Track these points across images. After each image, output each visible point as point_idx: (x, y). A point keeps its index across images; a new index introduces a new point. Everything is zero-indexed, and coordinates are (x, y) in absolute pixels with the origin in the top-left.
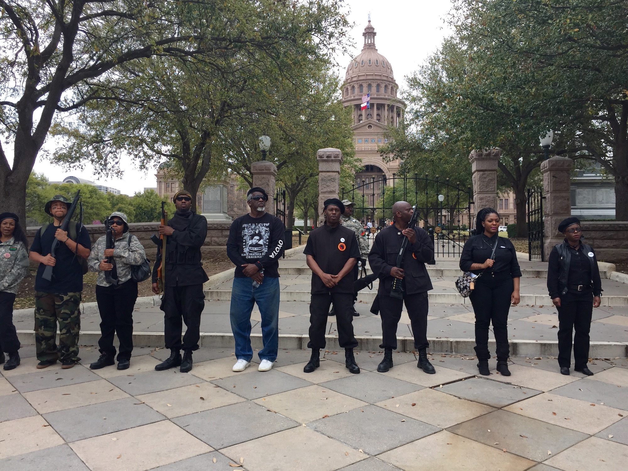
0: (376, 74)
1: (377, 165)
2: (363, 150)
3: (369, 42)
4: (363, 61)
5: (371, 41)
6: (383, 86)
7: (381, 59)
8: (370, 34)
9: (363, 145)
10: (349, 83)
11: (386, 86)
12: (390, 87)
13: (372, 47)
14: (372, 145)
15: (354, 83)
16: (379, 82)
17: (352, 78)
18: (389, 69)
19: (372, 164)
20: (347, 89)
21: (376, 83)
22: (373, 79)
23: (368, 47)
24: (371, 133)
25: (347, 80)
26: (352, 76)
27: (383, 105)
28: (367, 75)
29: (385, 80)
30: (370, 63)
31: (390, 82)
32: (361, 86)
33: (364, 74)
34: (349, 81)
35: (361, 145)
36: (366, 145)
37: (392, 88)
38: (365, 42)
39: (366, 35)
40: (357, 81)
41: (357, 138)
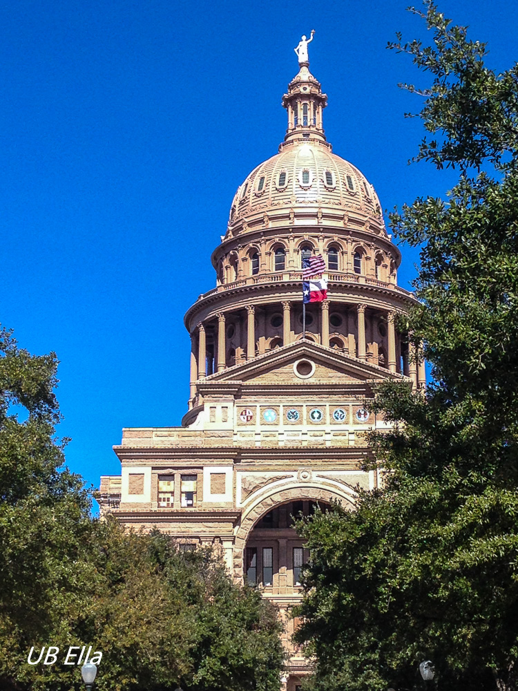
0: (325, 211)
2: (281, 444)
3: (305, 124)
5: (310, 120)
6: (350, 248)
7: (342, 170)
8: (306, 100)
9: (281, 428)
11: (359, 253)
12: (373, 255)
14: (311, 428)
16: (336, 236)
19: (314, 495)
21: (328, 242)
22: (318, 229)
23: (301, 136)
24: (310, 386)
26: (251, 220)
27: (350, 310)
28: (295, 215)
30: (306, 180)
31: (371, 238)
32: (279, 249)
33: (286, 212)
35: (272, 428)
36: (290, 428)
37: (378, 258)
38: (291, 122)
39: (294, 102)
40: (265, 234)
41: (258, 405)
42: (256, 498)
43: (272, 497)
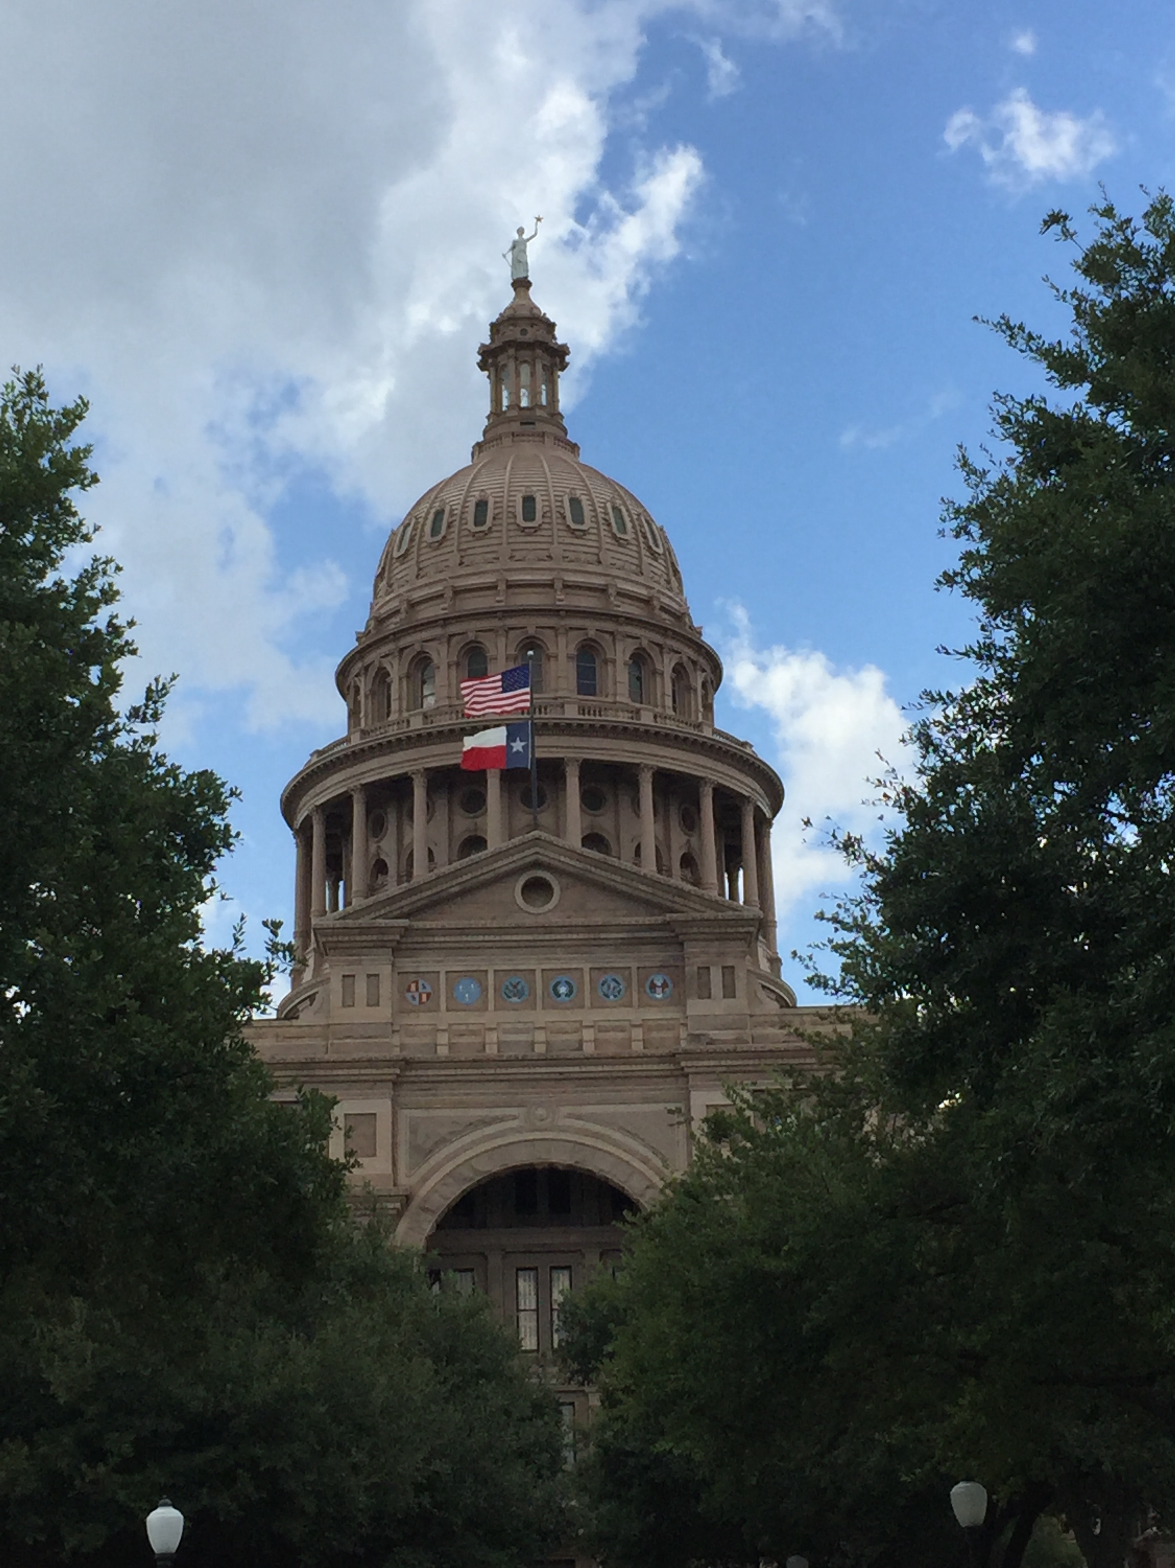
0: (568, 576)
1: (600, 1166)
2: (491, 1051)
3: (524, 403)
4: (482, 505)
5: (534, 395)
6: (622, 652)
7: (602, 495)
8: (525, 354)
9: (490, 1018)
10: (396, 635)
11: (639, 659)
12: (666, 665)
13: (540, 427)
14: (553, 1016)
15: (425, 635)
16: (592, 626)
17: (413, 605)
18: (654, 555)
19: (562, 1158)
20: (382, 675)
21: (576, 638)
22: (555, 612)
23: (516, 427)
24: (548, 929)
25: (379, 621)
26: (417, 595)
27: (624, 777)
28: (510, 586)
29: (630, 620)
30: (529, 513)
31: (664, 631)
33: (489, 579)
34: (392, 625)
35: (473, 1018)
36: (508, 1016)
37: (679, 671)
38: (496, 400)
39: (502, 359)
40: (446, 621)
41: (442, 969)
42: (439, 1166)
43: (473, 1162)
